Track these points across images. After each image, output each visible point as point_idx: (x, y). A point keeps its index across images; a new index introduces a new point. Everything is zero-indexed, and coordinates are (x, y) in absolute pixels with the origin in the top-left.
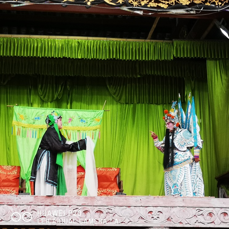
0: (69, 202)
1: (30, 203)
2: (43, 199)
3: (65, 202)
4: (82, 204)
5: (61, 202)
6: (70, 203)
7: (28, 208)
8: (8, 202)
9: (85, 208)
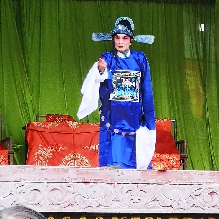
0: (189, 180)
1: (137, 181)
2: (154, 175)
3: (184, 180)
4: (207, 183)
5: (179, 179)
6: (191, 182)
7: (134, 188)
8: (106, 179)
9: (211, 188)
